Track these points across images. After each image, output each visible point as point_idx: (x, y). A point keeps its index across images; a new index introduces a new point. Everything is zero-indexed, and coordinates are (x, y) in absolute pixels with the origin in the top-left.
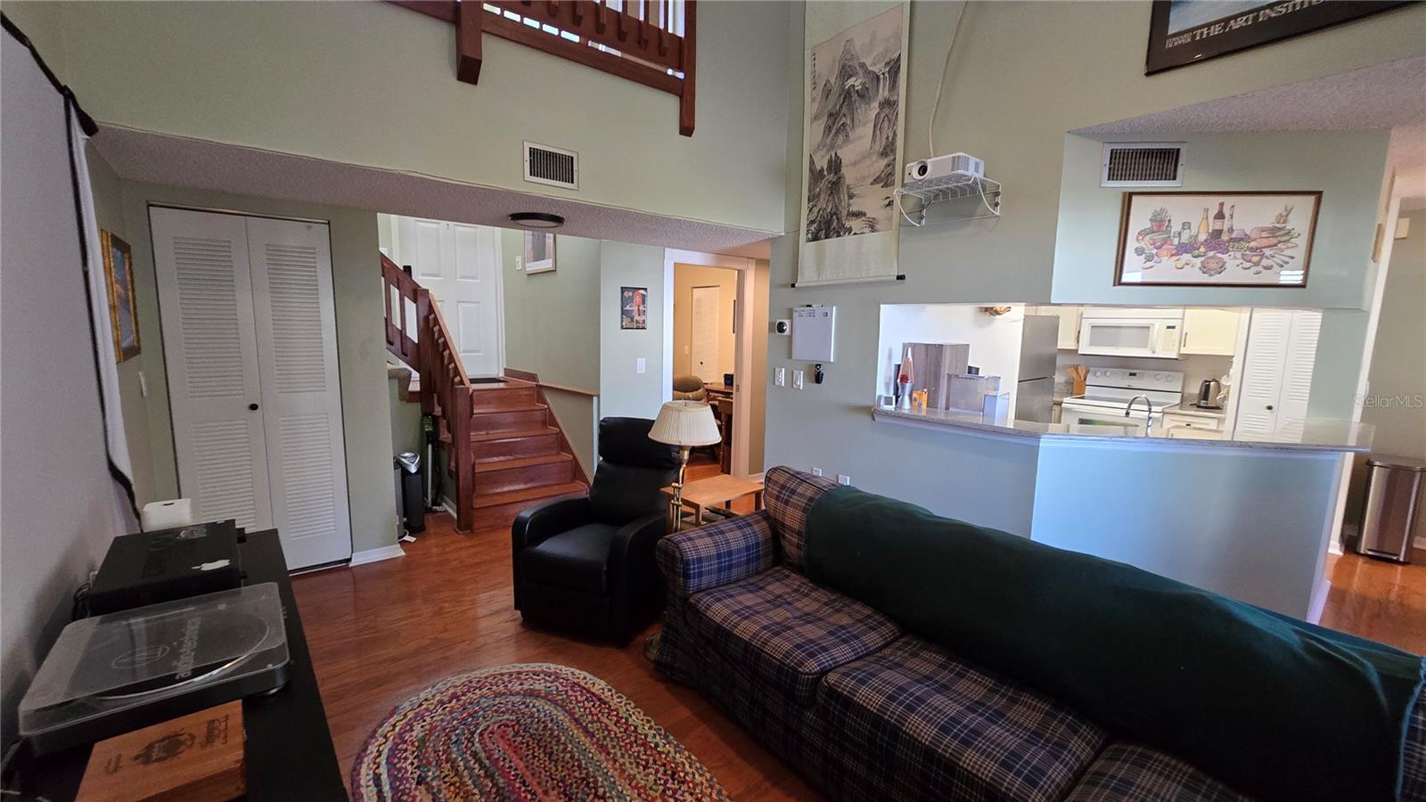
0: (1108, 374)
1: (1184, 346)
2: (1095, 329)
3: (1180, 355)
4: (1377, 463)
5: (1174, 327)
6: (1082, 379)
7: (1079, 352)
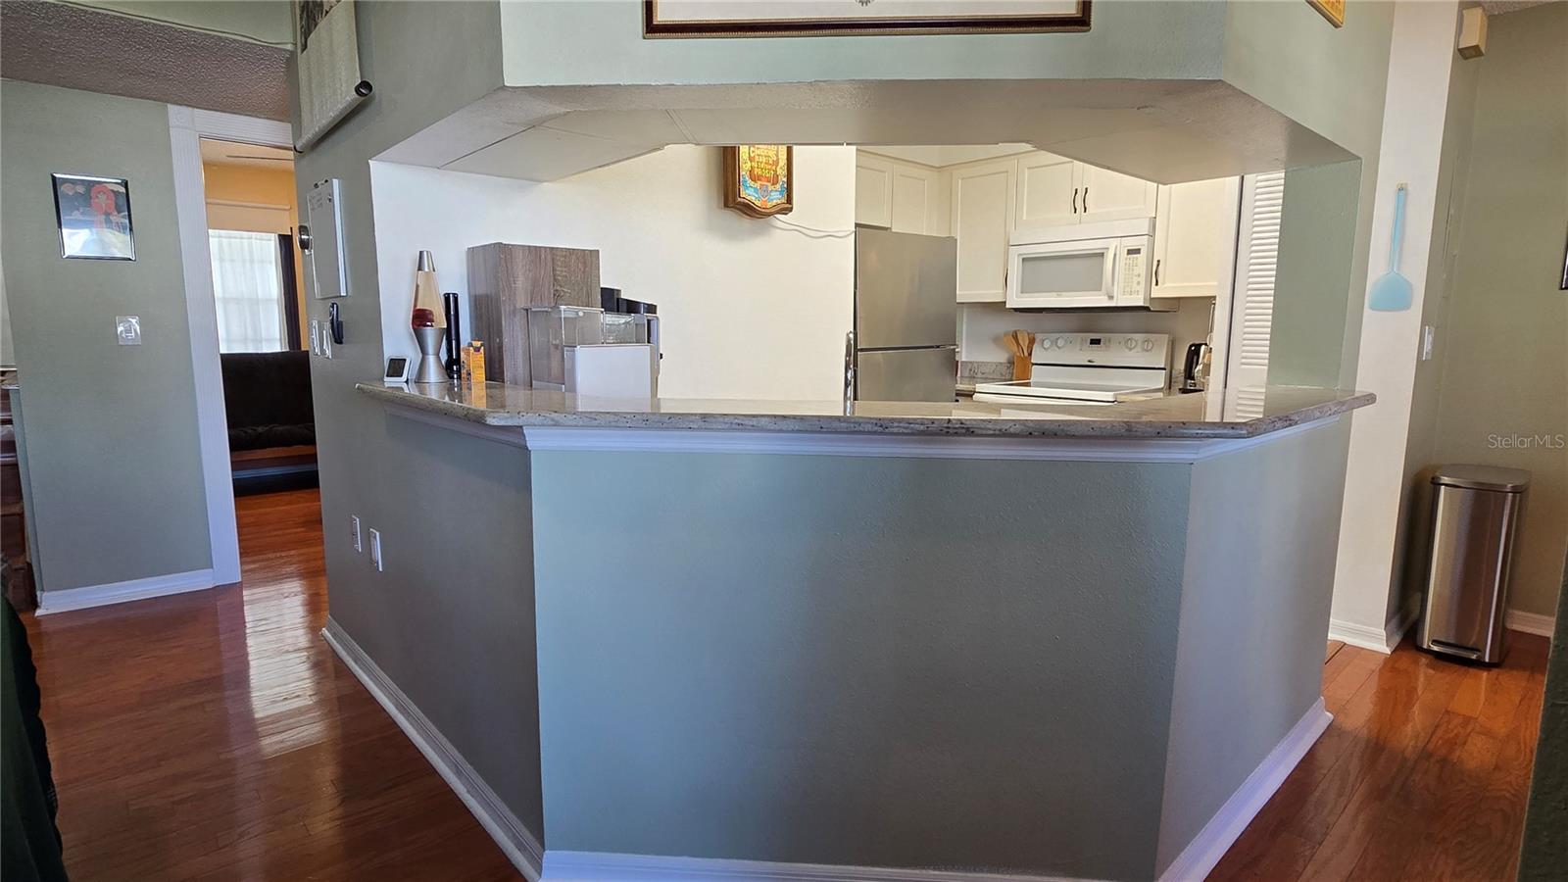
0: (1060, 343)
1: (1157, 284)
2: (1029, 264)
3: (1152, 299)
4: (1445, 480)
5: (1138, 251)
6: (1026, 354)
7: (1007, 306)
